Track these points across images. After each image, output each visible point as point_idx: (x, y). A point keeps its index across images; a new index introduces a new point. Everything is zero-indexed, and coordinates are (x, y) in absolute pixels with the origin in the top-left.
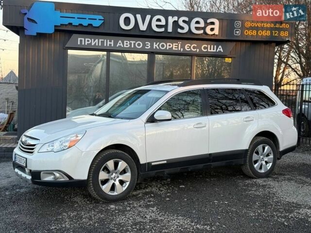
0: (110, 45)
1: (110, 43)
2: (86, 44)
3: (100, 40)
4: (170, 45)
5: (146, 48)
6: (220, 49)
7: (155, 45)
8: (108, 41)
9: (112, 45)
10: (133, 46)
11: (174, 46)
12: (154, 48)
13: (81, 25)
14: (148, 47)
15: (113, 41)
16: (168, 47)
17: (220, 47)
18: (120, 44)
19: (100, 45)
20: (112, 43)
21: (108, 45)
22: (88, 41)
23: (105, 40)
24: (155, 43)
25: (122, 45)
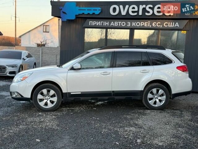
3: (101, 22)
4: (142, 24)
5: (128, 25)
6: (177, 25)
9: (108, 25)
10: (120, 25)
11: (145, 24)
12: (133, 25)
13: (89, 14)
15: (108, 22)
17: (177, 23)
19: (101, 25)
21: (106, 25)
22: (95, 23)
23: (104, 22)
25: (113, 24)
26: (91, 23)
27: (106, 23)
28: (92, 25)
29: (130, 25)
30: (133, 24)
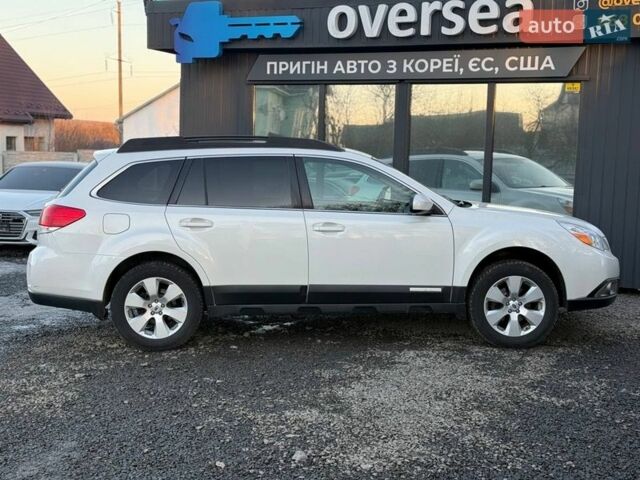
0: (322, 70)
1: (322, 67)
2: (280, 72)
3: (304, 63)
4: (436, 64)
5: (389, 71)
6: (549, 63)
7: (405, 66)
8: (318, 63)
9: (326, 72)
11: (445, 65)
14: (392, 69)
15: (326, 63)
16: (432, 68)
17: (548, 58)
18: (339, 67)
19: (304, 72)
20: (325, 67)
22: (283, 66)
23: (313, 63)
24: (405, 61)
25: (342, 69)
26: (272, 67)
29: (395, 70)
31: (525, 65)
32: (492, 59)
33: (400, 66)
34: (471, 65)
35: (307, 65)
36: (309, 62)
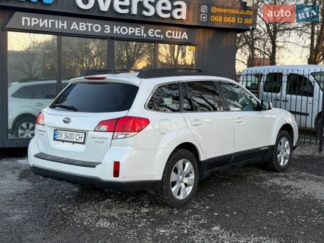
0: (63, 27)
1: (63, 25)
2: (33, 25)
3: (50, 21)
4: (132, 30)
5: (105, 32)
6: (185, 35)
7: (115, 30)
8: (60, 22)
9: (65, 28)
10: (90, 30)
11: (136, 31)
12: (115, 32)
14: (107, 30)
15: (65, 22)
16: (130, 32)
18: (74, 26)
19: (50, 26)
20: (65, 25)
21: (60, 27)
22: (35, 21)
23: (57, 21)
24: (115, 27)
25: (76, 27)
26: (26, 21)
27: (61, 24)
28: (29, 24)
29: (109, 31)
30: (116, 30)
31: (175, 36)
32: (160, 31)
33: (112, 29)
34: (150, 33)
35: (52, 22)
36: (54, 21)
